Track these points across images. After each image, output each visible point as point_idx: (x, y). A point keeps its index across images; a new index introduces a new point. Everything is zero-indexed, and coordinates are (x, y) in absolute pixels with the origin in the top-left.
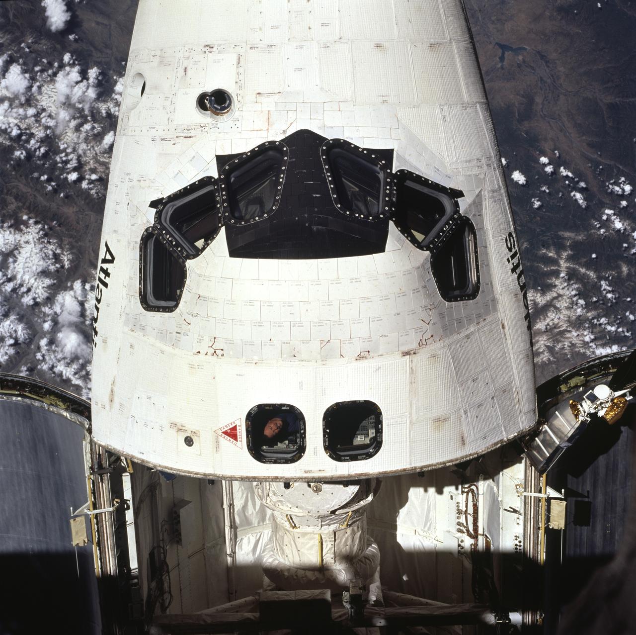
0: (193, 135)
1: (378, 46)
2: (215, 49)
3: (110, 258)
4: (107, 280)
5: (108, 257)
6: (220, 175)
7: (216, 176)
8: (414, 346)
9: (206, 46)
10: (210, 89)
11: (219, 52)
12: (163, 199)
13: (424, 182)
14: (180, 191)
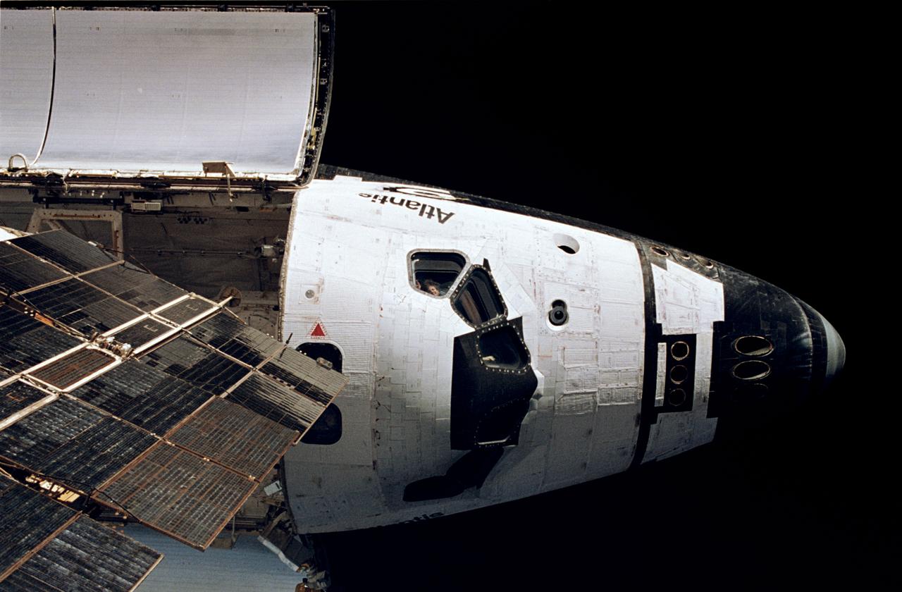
0: (537, 296)
1: (590, 432)
2: (597, 315)
3: (442, 219)
4: (425, 215)
5: (443, 216)
6: (509, 321)
7: (509, 318)
9: (600, 307)
10: (569, 310)
11: (595, 318)
12: (490, 271)
14: (497, 287)
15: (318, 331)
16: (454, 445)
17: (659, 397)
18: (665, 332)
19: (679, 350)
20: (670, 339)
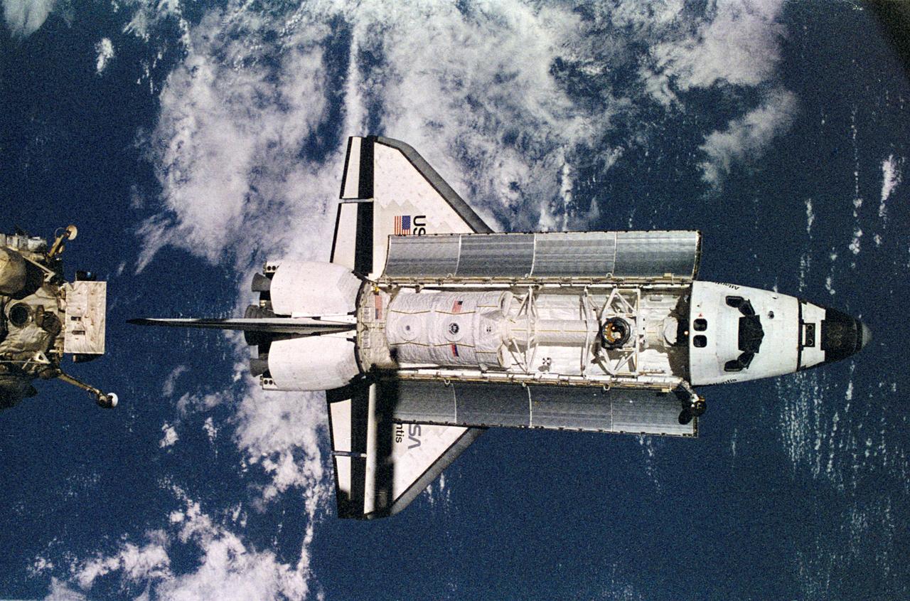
0: (764, 310)
8: (718, 355)
10: (775, 314)
11: (782, 317)
12: (750, 302)
13: (751, 360)
14: (752, 306)
15: (700, 315)
16: (740, 348)
17: (804, 342)
18: (805, 322)
19: (810, 328)
20: (806, 324)
